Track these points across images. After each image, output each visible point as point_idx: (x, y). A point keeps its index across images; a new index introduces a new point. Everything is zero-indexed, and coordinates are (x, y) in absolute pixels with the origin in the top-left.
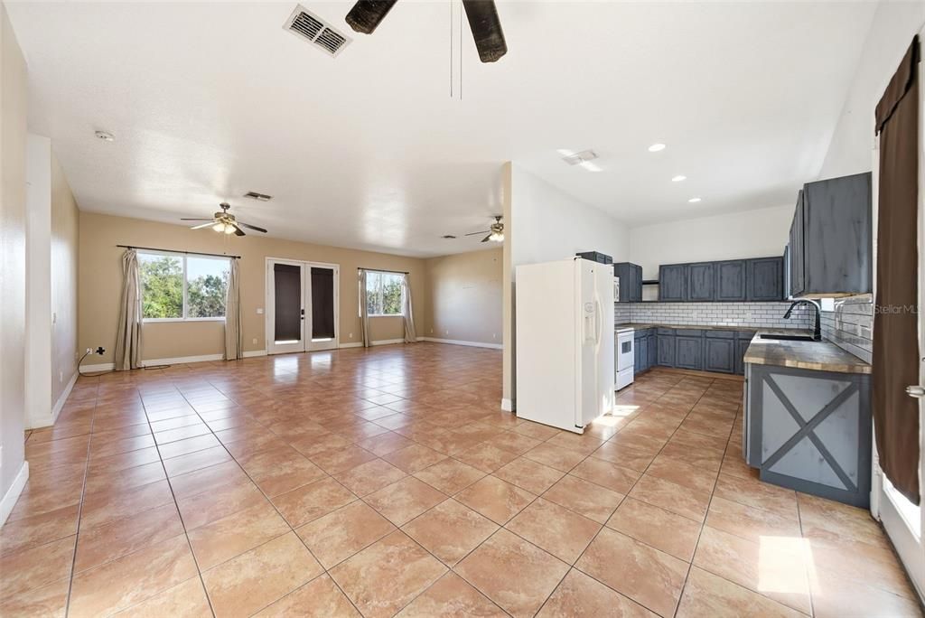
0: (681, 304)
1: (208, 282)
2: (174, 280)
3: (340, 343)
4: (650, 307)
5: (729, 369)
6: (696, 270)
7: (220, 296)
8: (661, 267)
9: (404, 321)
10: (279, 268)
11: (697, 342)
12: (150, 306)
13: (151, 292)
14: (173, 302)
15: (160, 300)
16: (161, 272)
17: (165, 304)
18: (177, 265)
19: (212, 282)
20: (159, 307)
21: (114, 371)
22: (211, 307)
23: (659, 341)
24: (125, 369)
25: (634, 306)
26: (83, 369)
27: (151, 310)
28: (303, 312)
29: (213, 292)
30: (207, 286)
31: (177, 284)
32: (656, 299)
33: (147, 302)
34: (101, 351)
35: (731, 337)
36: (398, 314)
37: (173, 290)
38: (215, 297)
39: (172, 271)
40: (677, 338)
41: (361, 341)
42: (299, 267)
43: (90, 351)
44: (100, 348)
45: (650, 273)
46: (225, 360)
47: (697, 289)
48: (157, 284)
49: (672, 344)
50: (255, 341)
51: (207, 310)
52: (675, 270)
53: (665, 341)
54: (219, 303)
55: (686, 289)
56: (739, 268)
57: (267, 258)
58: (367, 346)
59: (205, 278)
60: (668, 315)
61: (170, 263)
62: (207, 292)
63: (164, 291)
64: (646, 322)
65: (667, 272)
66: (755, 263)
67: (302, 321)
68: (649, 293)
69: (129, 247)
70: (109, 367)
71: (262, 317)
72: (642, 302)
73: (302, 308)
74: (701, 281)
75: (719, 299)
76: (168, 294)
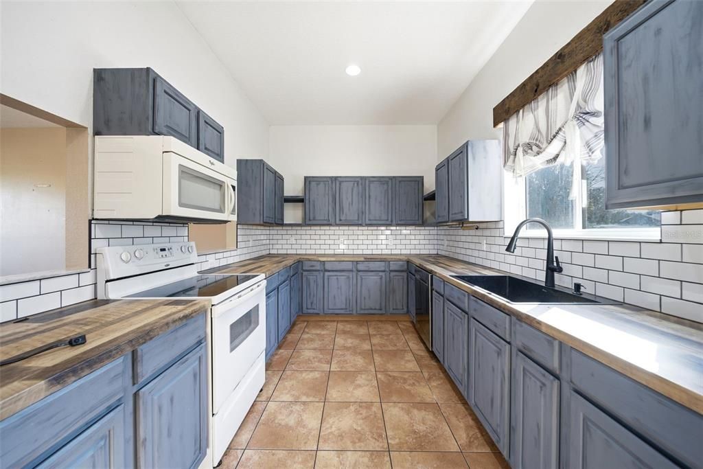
0: (328, 228)
4: (294, 232)
5: (381, 310)
6: (344, 185)
8: (306, 178)
11: (348, 278)
23: (304, 279)
25: (274, 231)
32: (300, 222)
35: (383, 269)
40: (327, 274)
45: (293, 187)
47: (346, 210)
49: (320, 282)
52: (322, 185)
53: (311, 278)
55: (334, 209)
56: (385, 186)
60: (313, 242)
64: (290, 252)
65: (313, 184)
66: (400, 182)
68: (292, 214)
72: (282, 225)
74: (350, 200)
75: (368, 222)
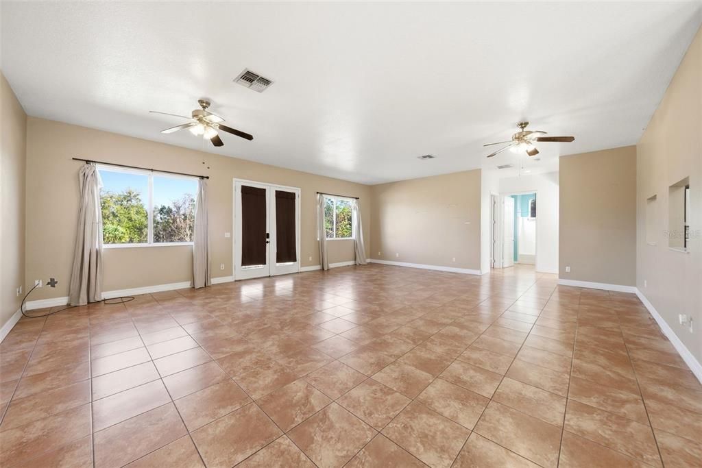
1: (162, 210)
2: (135, 209)
3: (302, 266)
7: (171, 221)
9: (355, 244)
10: (246, 191)
12: (116, 230)
13: (118, 218)
14: (135, 227)
15: (124, 225)
16: (125, 203)
17: (128, 228)
18: (137, 197)
19: (165, 210)
20: (124, 231)
21: (69, 306)
22: (164, 230)
24: (81, 304)
26: (30, 305)
27: (117, 233)
28: (268, 236)
29: (165, 218)
30: (161, 214)
31: (138, 213)
33: (115, 226)
34: (52, 283)
36: (350, 238)
37: (134, 217)
38: (167, 222)
39: (134, 202)
41: (320, 264)
42: (265, 190)
43: (39, 283)
44: (52, 280)
46: (193, 289)
48: (122, 212)
50: (223, 267)
51: (161, 233)
54: (170, 227)
57: (234, 179)
58: (326, 269)
59: (160, 208)
61: (132, 195)
62: (161, 218)
63: (128, 218)
67: (267, 244)
69: (88, 162)
70: (62, 301)
71: (230, 241)
73: (267, 232)
76: (130, 220)
